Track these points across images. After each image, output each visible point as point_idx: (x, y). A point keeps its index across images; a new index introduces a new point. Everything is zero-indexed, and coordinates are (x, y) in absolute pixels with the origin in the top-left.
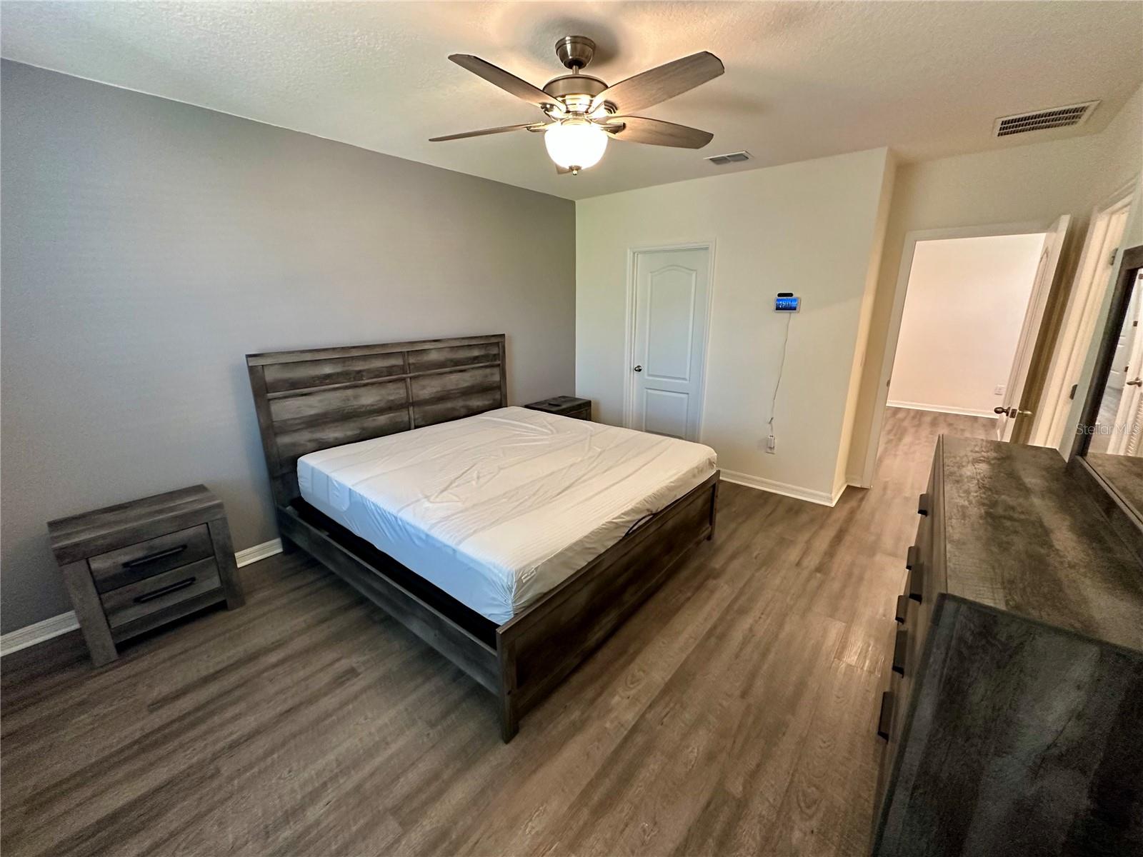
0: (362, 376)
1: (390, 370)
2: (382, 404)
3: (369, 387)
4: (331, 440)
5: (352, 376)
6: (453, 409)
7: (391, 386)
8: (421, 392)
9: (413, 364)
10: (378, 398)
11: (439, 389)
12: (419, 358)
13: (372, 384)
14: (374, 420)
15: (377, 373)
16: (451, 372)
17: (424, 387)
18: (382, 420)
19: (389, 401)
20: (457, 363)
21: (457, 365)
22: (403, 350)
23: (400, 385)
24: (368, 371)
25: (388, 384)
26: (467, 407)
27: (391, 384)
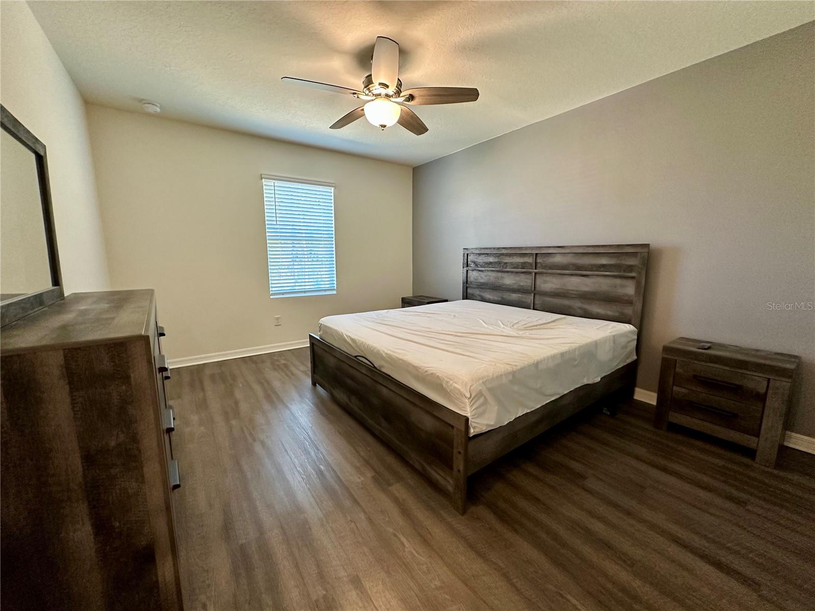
0: (507, 266)
1: (524, 265)
2: (515, 287)
3: (510, 274)
4: (487, 299)
5: (501, 265)
6: (570, 307)
7: (523, 276)
8: (542, 285)
9: (540, 263)
10: (514, 282)
11: (558, 286)
12: (545, 260)
13: (512, 272)
14: (510, 295)
15: (515, 265)
16: (572, 275)
17: (545, 282)
18: (514, 296)
19: (520, 285)
20: (578, 267)
21: (578, 270)
22: (533, 252)
23: (528, 276)
24: (512, 264)
25: (521, 274)
26: (585, 310)
27: (522, 274)
